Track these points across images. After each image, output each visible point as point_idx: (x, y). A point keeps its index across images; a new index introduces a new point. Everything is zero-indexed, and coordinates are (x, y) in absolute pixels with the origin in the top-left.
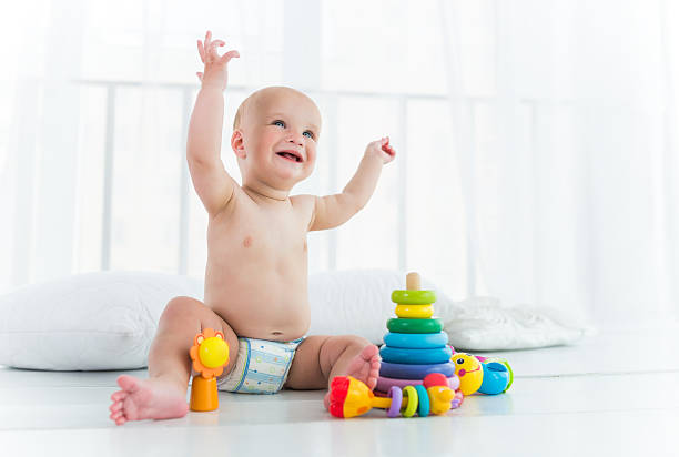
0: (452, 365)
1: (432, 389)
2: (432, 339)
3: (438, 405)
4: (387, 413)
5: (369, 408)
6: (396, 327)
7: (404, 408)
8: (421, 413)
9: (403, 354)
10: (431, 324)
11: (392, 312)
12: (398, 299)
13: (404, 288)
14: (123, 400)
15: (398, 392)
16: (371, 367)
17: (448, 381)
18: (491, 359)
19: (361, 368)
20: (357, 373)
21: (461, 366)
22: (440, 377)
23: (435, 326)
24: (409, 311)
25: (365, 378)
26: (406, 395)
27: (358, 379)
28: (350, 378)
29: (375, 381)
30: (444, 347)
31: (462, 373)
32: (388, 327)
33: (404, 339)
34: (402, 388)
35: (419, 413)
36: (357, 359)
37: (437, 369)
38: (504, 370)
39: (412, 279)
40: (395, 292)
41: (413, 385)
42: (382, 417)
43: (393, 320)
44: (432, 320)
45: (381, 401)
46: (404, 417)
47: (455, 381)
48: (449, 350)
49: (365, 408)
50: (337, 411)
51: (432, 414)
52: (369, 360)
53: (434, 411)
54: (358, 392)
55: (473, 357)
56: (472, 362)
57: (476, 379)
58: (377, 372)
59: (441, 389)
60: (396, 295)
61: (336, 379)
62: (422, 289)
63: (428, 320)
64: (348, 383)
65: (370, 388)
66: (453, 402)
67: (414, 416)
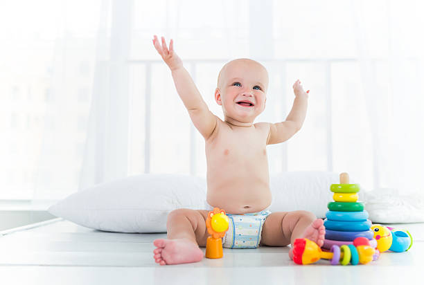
0: (371, 232)
1: (359, 247)
2: (357, 215)
3: (364, 258)
4: (330, 262)
5: (319, 259)
6: (333, 207)
7: (341, 259)
8: (353, 262)
9: (339, 224)
10: (357, 205)
11: (331, 198)
12: (334, 189)
13: (338, 183)
14: (160, 253)
15: (337, 249)
16: (319, 233)
17: (370, 242)
18: (397, 229)
19: (313, 234)
20: (310, 236)
21: (377, 233)
22: (365, 240)
23: (360, 207)
24: (342, 197)
25: (315, 239)
26: (342, 251)
27: (311, 240)
28: (306, 239)
29: (322, 242)
30: (366, 220)
31: (378, 237)
32: (329, 208)
33: (340, 215)
34: (340, 246)
35: (352, 263)
36: (310, 228)
37: (362, 234)
38: (406, 236)
39: (344, 177)
40: (333, 185)
41: (347, 245)
42: (328, 265)
43: (332, 203)
44: (357, 203)
45: (326, 255)
46: (341, 265)
47: (374, 242)
48: (369, 223)
49: (316, 259)
50: (298, 260)
51: (360, 264)
52: (317, 229)
53: (361, 262)
54: (312, 249)
55: (385, 227)
56: (384, 231)
57: (388, 242)
58: (323, 237)
59: (366, 247)
60: (333, 187)
61: (297, 240)
62: (351, 183)
63: (355, 203)
64: (305, 242)
65: (319, 245)
66: (374, 256)
67: (349, 265)
